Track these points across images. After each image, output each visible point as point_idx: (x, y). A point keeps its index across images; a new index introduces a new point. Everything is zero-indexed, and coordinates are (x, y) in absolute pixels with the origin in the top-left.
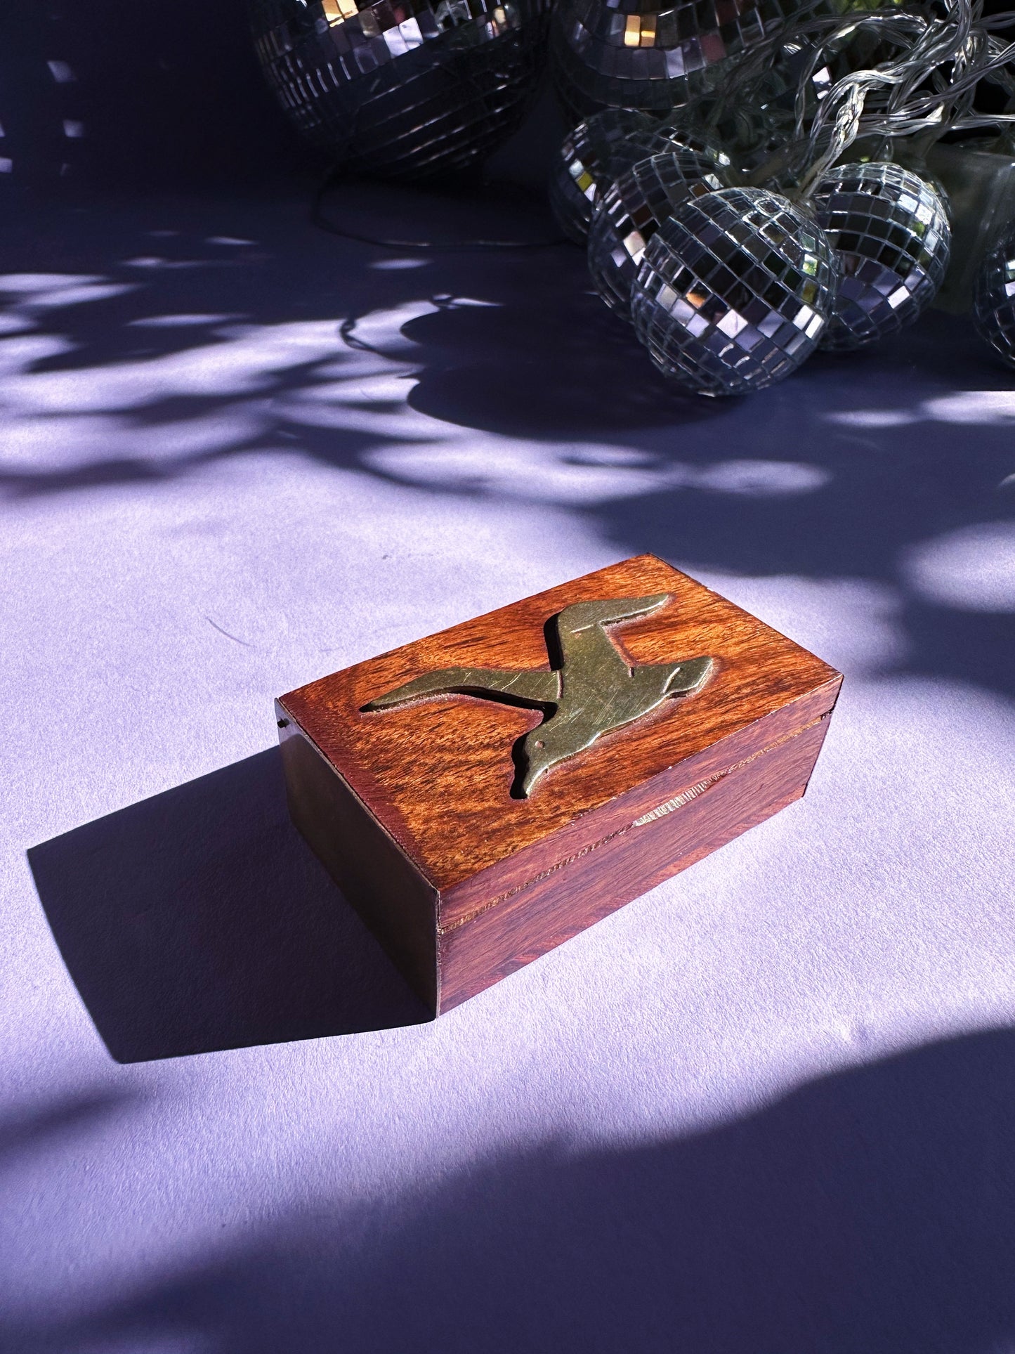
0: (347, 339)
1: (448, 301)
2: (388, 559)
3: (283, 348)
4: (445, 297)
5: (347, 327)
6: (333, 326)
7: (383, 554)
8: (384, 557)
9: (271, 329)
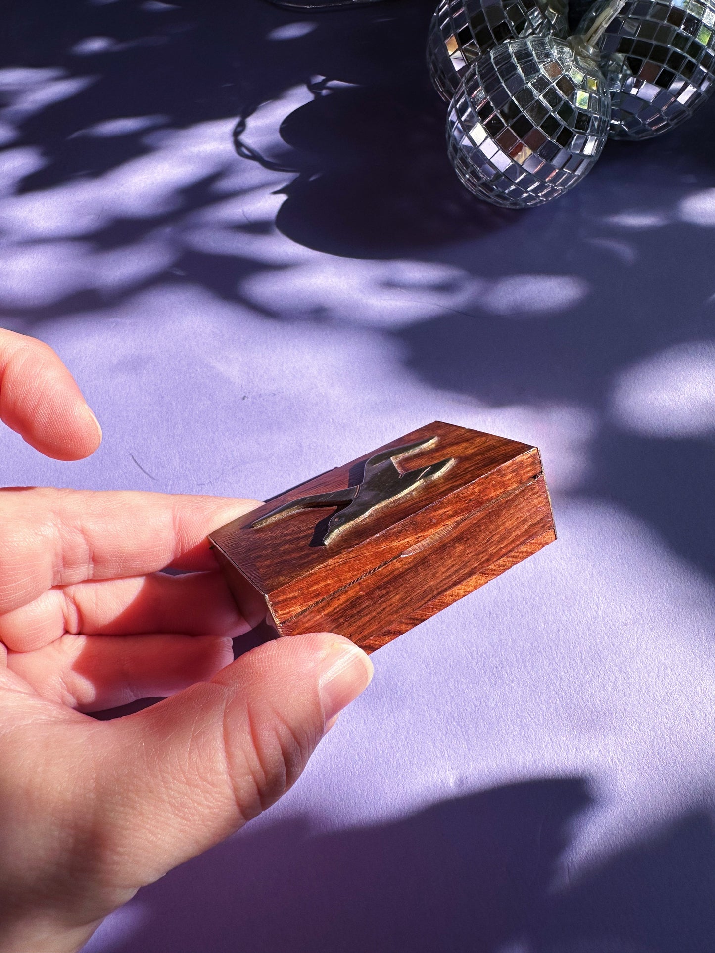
0: (238, 145)
1: (322, 85)
2: (246, 399)
3: (189, 160)
4: (320, 78)
5: (239, 129)
6: (229, 125)
7: (243, 396)
8: (244, 399)
9: (184, 133)
